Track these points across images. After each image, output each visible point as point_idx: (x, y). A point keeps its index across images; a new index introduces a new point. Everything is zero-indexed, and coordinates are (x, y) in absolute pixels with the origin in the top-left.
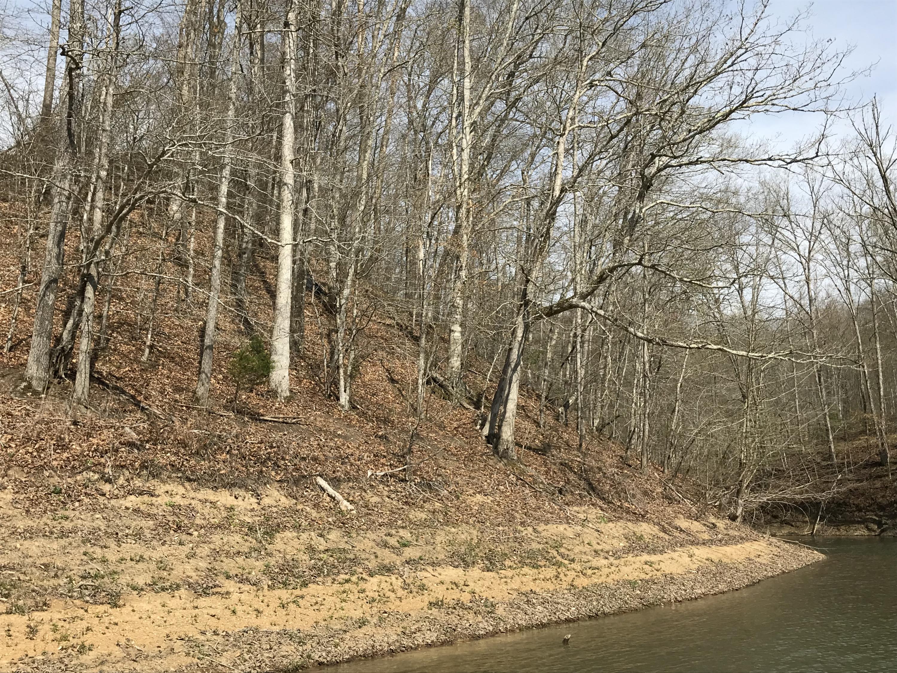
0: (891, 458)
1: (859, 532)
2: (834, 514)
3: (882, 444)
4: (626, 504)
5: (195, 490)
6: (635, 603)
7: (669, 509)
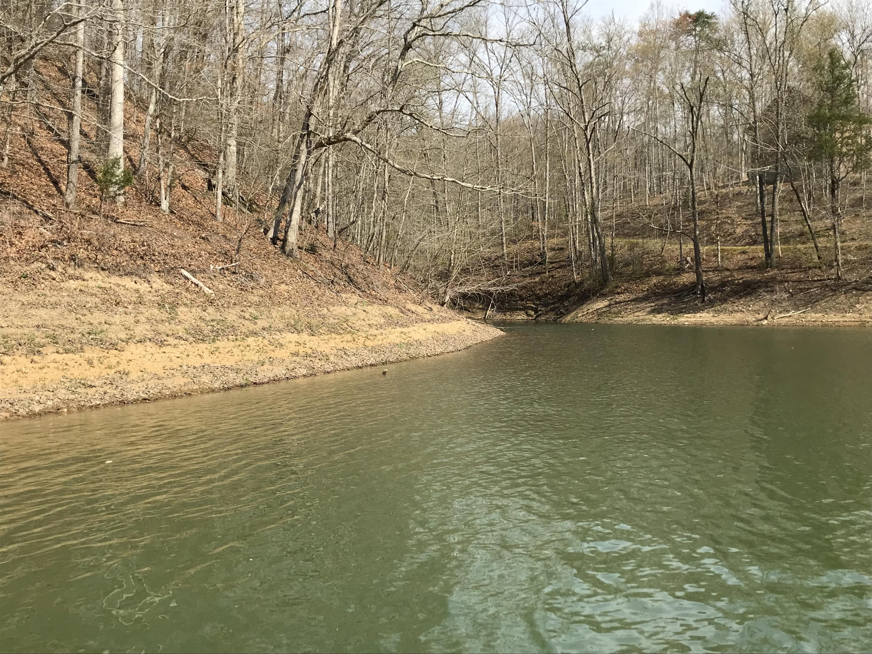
0: (549, 258)
1: (520, 316)
2: (503, 302)
3: (544, 247)
4: (373, 293)
5: (108, 277)
6: (405, 357)
7: (400, 297)
